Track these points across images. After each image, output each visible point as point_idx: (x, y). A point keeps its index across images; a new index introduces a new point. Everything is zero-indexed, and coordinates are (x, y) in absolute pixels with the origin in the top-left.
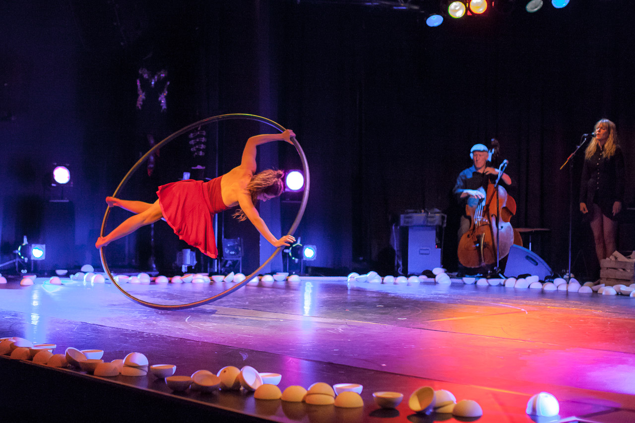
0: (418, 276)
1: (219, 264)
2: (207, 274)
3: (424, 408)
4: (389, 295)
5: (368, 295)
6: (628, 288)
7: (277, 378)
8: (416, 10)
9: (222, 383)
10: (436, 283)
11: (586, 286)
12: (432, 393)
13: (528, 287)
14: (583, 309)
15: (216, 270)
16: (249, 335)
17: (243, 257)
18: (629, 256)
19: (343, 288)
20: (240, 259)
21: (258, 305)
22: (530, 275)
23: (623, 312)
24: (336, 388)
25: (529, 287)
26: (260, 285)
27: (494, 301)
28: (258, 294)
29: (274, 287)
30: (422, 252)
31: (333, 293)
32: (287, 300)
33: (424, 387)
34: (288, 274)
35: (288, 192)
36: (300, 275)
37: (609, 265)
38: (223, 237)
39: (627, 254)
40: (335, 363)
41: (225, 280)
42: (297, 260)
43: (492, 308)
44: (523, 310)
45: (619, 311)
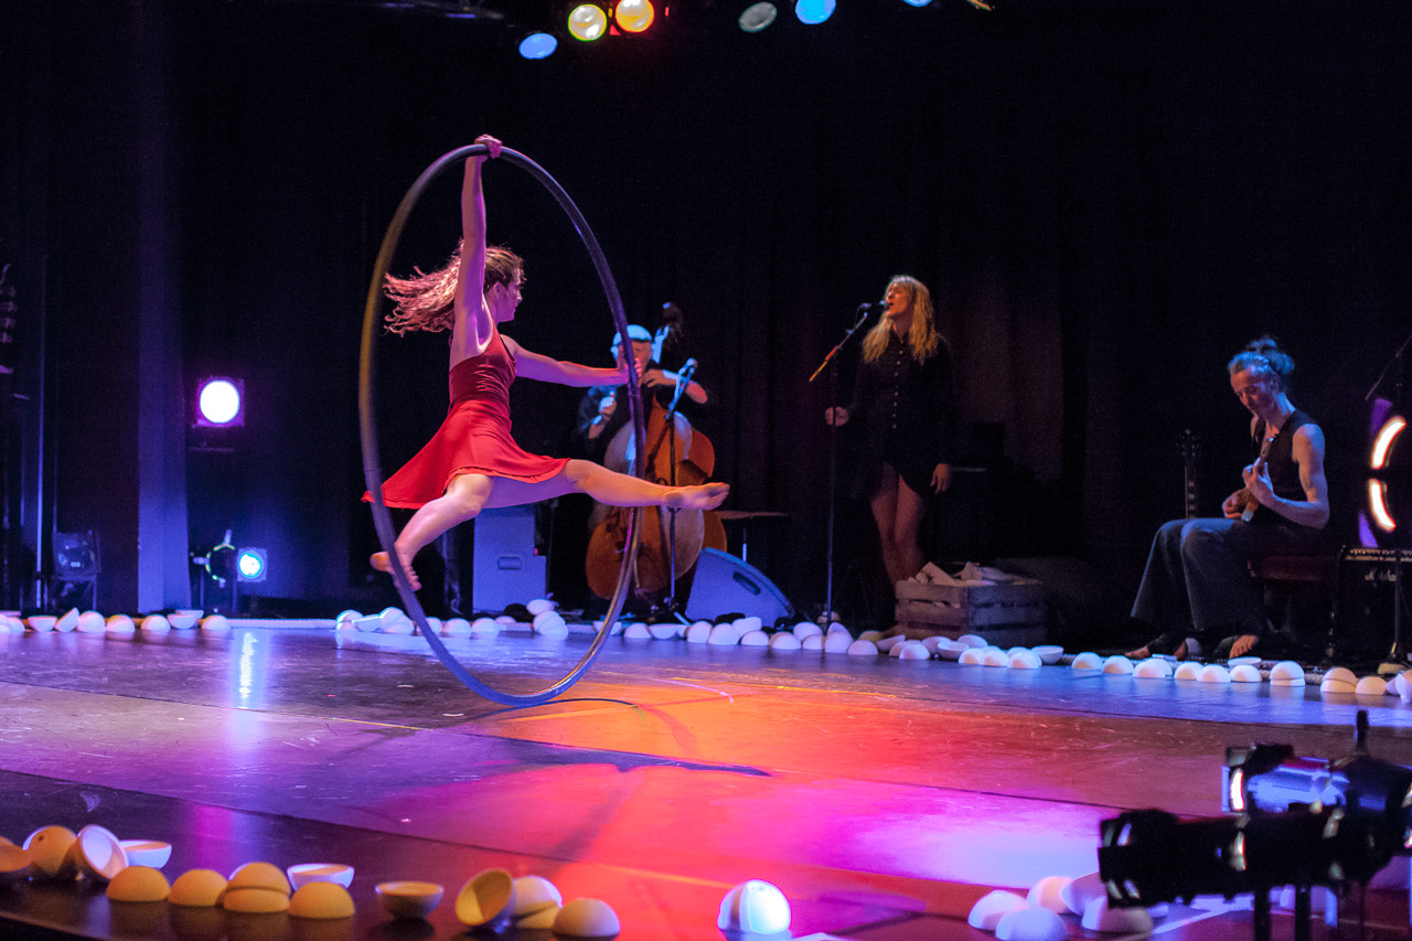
0: (494, 616)
1: (46, 588)
2: (18, 613)
3: (489, 917)
4: (428, 660)
5: (380, 660)
6: (954, 643)
7: (161, 853)
8: (494, 20)
9: (32, 863)
10: (534, 634)
11: (865, 639)
12: (508, 885)
13: (736, 642)
14: (854, 692)
15: (39, 604)
16: (105, 753)
17: (98, 574)
18: (957, 575)
19: (326, 645)
20: (93, 578)
21: (131, 685)
22: (742, 616)
23: (942, 697)
24: (295, 875)
25: (740, 641)
26: (139, 638)
27: (660, 674)
28: (131, 658)
29: (171, 641)
30: (503, 563)
31: (302, 657)
32: (198, 672)
33: (492, 870)
34: (201, 613)
35: (204, 428)
36: (228, 616)
37: (913, 594)
38: (55, 528)
39: (953, 570)
40: (295, 816)
41: (58, 627)
42: (222, 581)
43: (656, 689)
44: (723, 694)
45: (932, 696)
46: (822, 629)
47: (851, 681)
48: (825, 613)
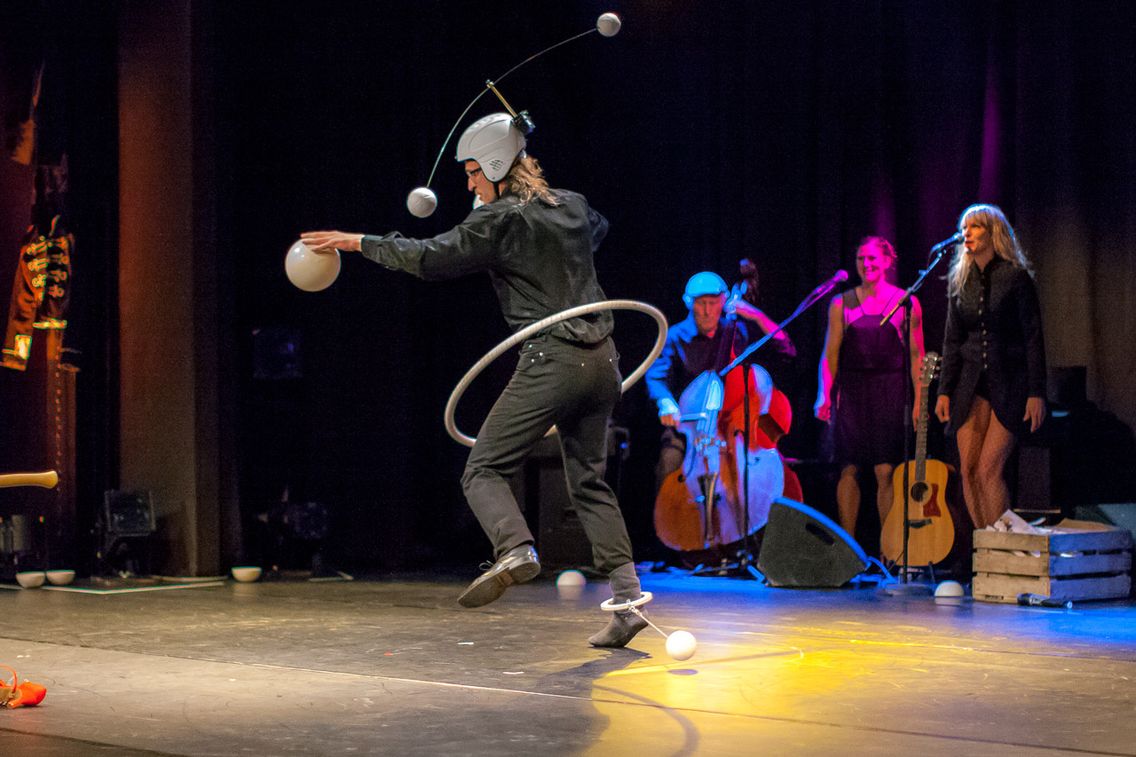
4: (491, 616)
5: (442, 617)
14: (931, 645)
17: (153, 533)
21: (181, 645)
31: (360, 615)
37: (993, 543)
44: (795, 648)
45: (1009, 649)
47: (927, 634)
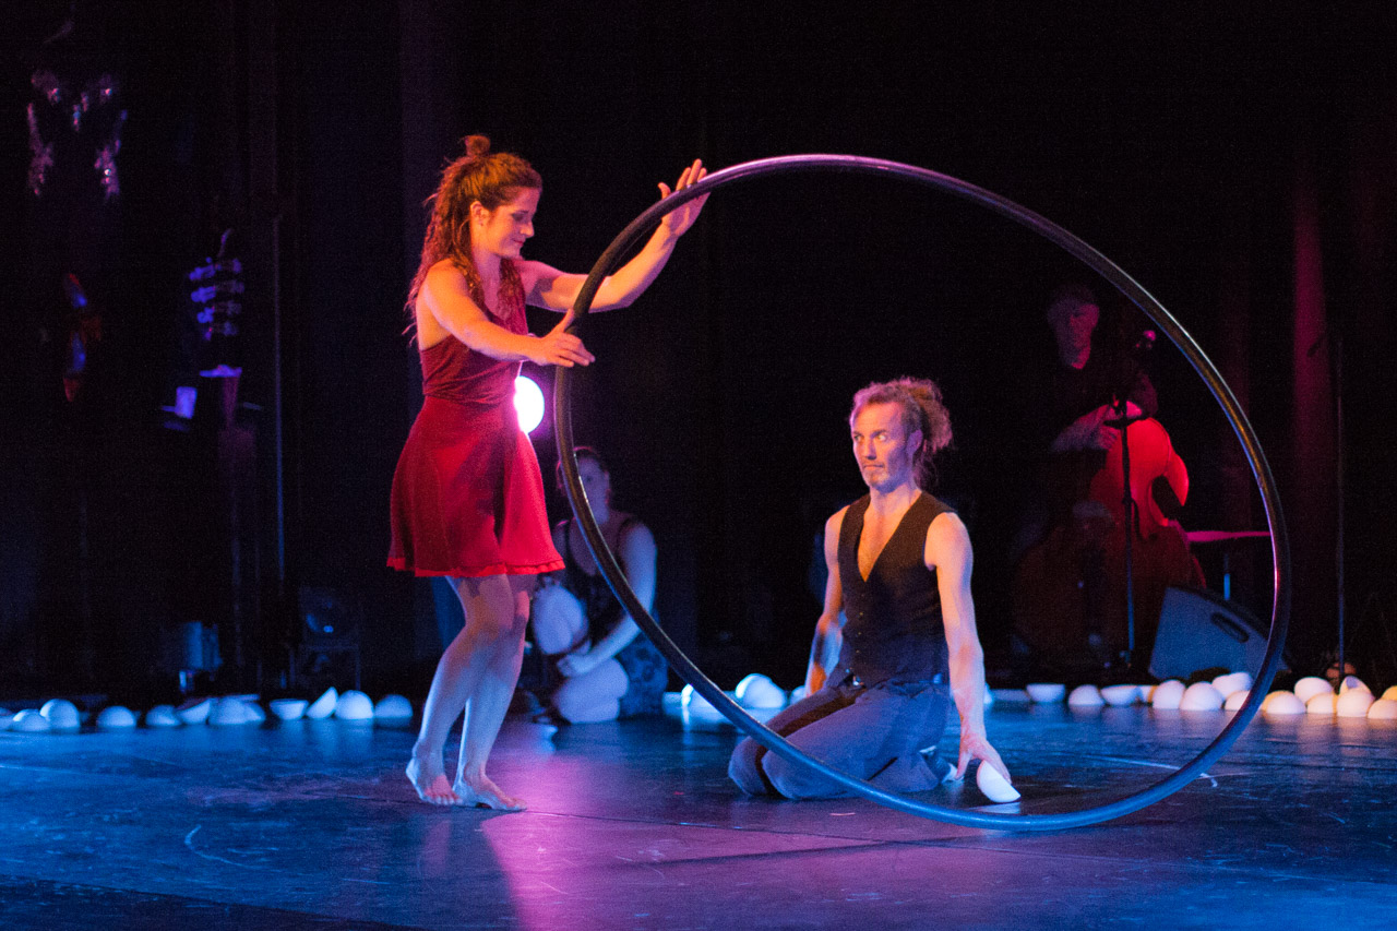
11: (1389, 697)
13: (1219, 705)
15: (282, 684)
17: (363, 643)
20: (353, 648)
22: (1226, 672)
25: (1222, 706)
41: (310, 714)
46: (1332, 685)
48: (1336, 665)
